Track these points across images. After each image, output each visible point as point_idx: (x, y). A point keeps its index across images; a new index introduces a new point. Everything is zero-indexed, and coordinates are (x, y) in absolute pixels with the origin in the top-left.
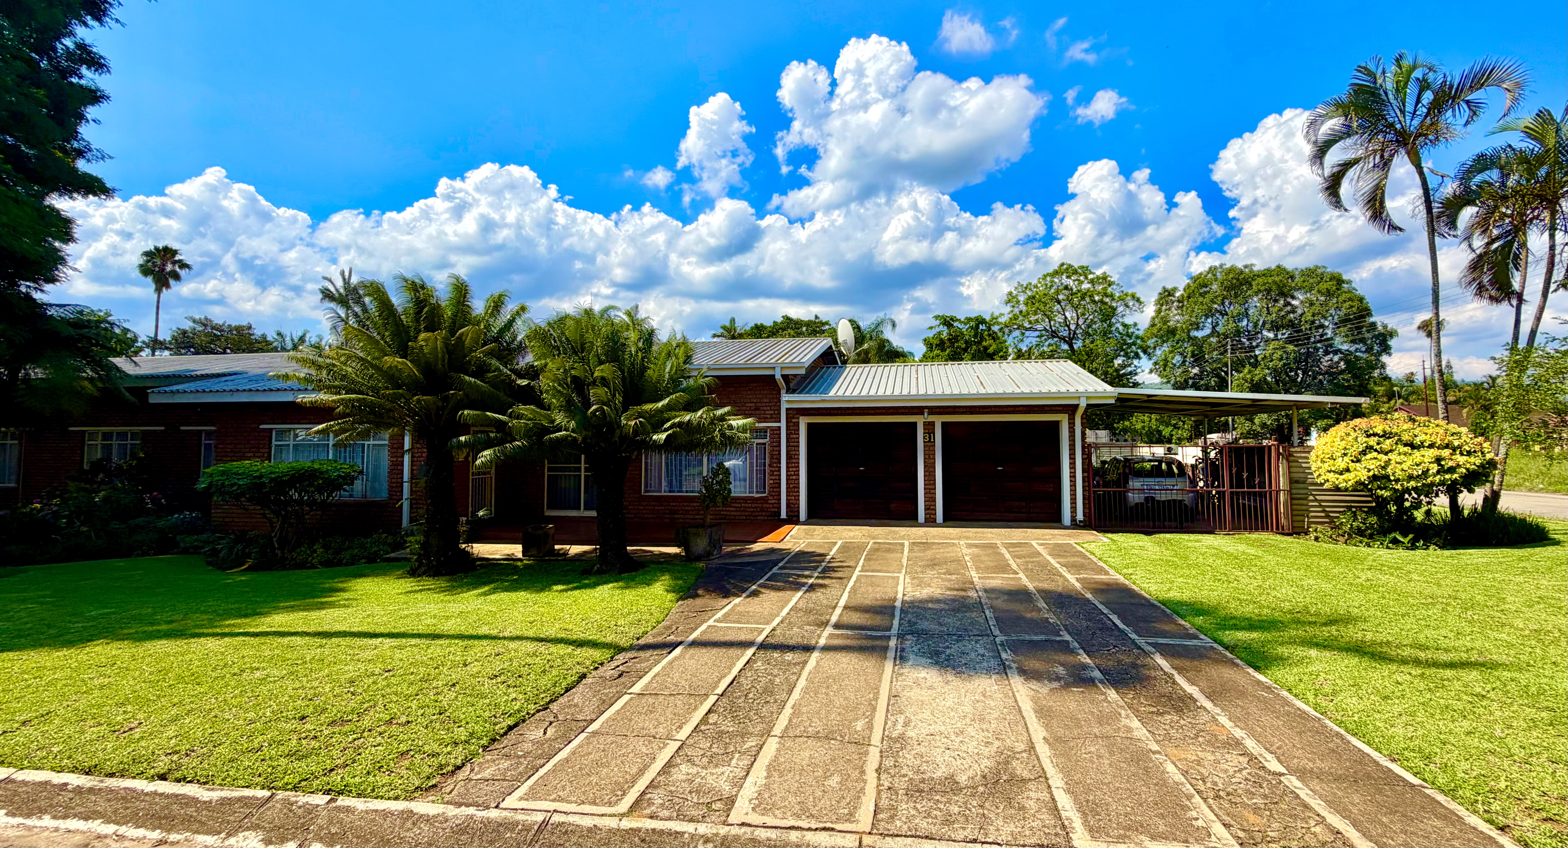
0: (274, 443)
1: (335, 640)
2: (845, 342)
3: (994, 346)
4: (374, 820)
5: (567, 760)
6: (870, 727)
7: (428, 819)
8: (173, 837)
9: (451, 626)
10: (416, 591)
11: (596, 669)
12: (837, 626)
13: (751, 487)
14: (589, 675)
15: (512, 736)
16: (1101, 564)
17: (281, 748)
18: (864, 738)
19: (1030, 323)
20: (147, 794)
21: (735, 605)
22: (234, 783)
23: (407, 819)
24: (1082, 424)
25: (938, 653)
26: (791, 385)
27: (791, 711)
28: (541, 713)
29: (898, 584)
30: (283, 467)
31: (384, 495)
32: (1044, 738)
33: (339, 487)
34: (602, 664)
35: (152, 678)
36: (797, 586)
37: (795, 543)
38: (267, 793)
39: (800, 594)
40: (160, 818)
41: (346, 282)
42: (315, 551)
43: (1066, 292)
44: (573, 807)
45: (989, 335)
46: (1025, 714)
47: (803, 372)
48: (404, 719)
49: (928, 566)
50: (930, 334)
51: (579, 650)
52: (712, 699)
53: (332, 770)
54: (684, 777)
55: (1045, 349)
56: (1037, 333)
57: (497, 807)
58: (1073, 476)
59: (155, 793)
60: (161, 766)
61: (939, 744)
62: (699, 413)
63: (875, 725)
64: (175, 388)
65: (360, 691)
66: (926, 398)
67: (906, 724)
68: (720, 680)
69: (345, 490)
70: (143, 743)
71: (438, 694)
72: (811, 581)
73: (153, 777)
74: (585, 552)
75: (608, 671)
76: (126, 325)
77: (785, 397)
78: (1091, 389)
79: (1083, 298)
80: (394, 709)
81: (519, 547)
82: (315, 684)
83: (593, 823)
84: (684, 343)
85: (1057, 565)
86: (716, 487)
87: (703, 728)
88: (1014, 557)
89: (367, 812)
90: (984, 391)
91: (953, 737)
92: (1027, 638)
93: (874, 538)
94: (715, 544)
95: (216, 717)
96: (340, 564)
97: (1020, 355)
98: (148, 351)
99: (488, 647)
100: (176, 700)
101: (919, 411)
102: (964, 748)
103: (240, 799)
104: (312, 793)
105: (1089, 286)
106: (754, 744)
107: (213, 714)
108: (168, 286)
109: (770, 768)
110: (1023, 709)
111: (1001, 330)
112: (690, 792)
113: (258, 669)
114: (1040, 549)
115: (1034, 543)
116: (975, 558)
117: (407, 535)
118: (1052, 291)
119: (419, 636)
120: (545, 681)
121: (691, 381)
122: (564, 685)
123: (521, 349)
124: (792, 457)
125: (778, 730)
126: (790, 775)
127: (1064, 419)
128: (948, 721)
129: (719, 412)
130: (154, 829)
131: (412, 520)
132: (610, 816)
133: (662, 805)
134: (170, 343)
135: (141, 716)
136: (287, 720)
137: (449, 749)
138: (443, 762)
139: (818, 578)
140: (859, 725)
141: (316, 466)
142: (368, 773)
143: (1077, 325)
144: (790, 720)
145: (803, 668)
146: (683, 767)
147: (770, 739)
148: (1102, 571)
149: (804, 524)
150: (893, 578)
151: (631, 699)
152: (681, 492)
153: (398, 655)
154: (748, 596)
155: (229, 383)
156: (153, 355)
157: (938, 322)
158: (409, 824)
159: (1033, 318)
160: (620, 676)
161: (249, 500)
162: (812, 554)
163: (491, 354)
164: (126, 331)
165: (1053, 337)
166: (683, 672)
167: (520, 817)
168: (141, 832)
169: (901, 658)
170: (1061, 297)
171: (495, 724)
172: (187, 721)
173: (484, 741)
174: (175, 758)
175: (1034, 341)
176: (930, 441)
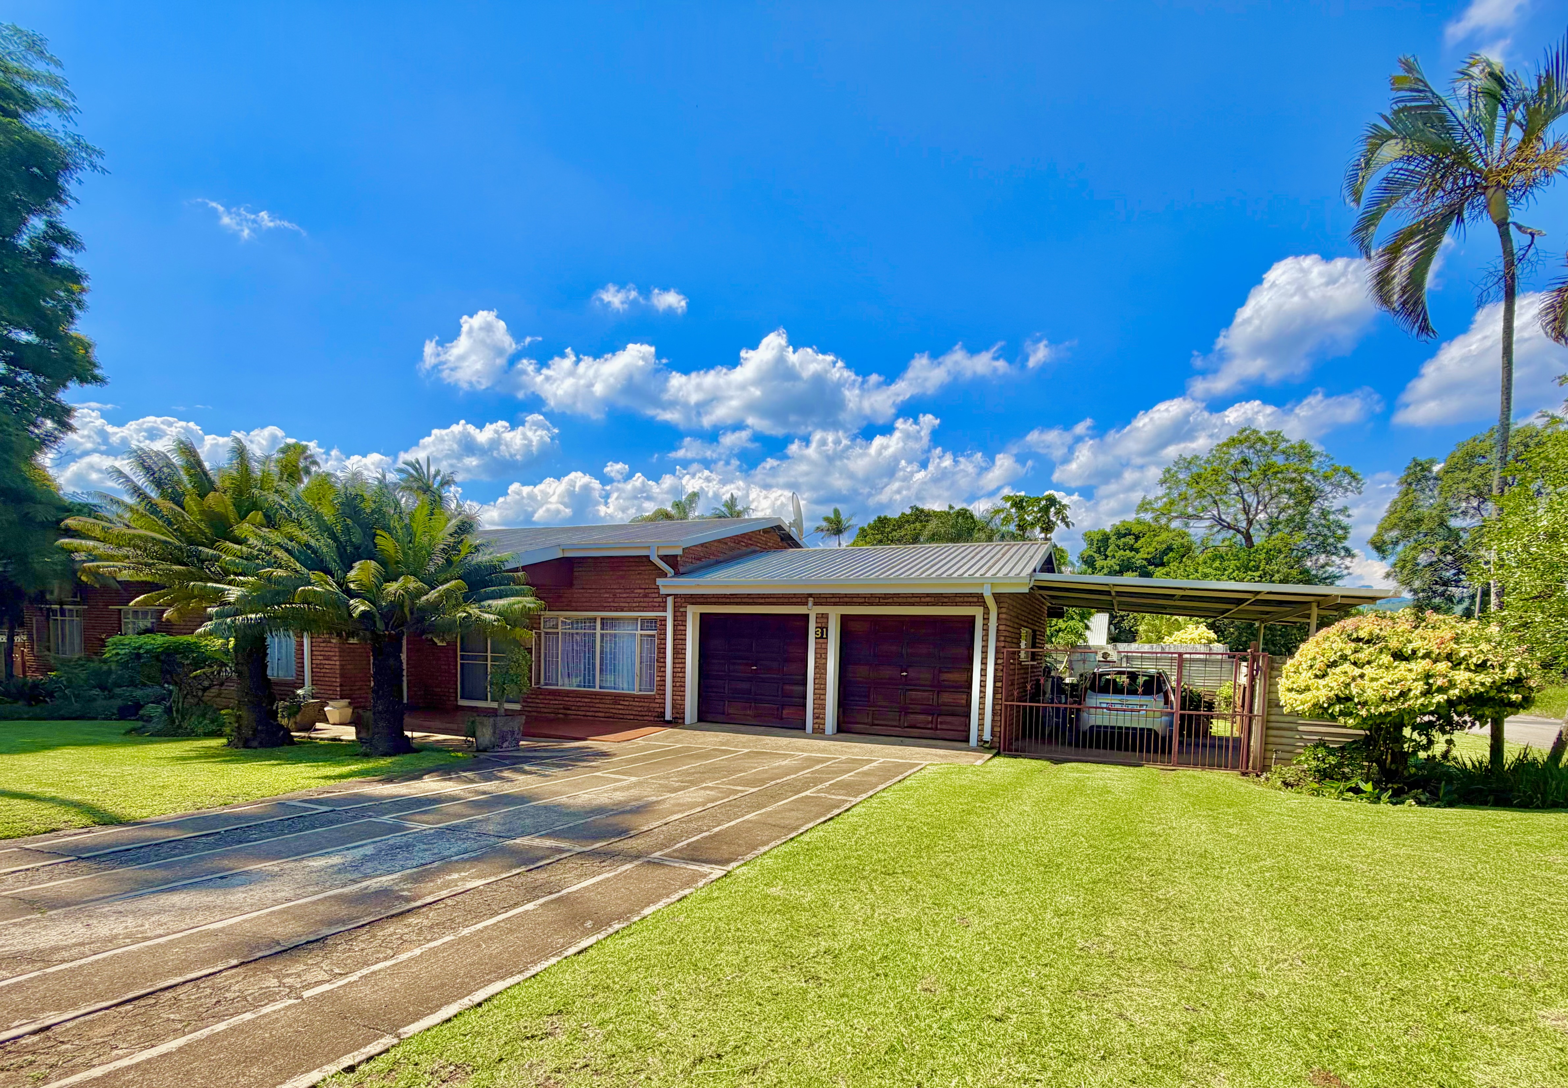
13: (641, 683)
16: (885, 785)
24: (999, 620)
47: (681, 552)
66: (807, 582)
77: (659, 582)
85: (830, 783)
94: (506, 736)
101: (801, 599)
114: (868, 767)
115: (882, 760)
124: (679, 652)
127: (978, 614)
149: (691, 727)
165: (1226, 528)
176: (822, 637)
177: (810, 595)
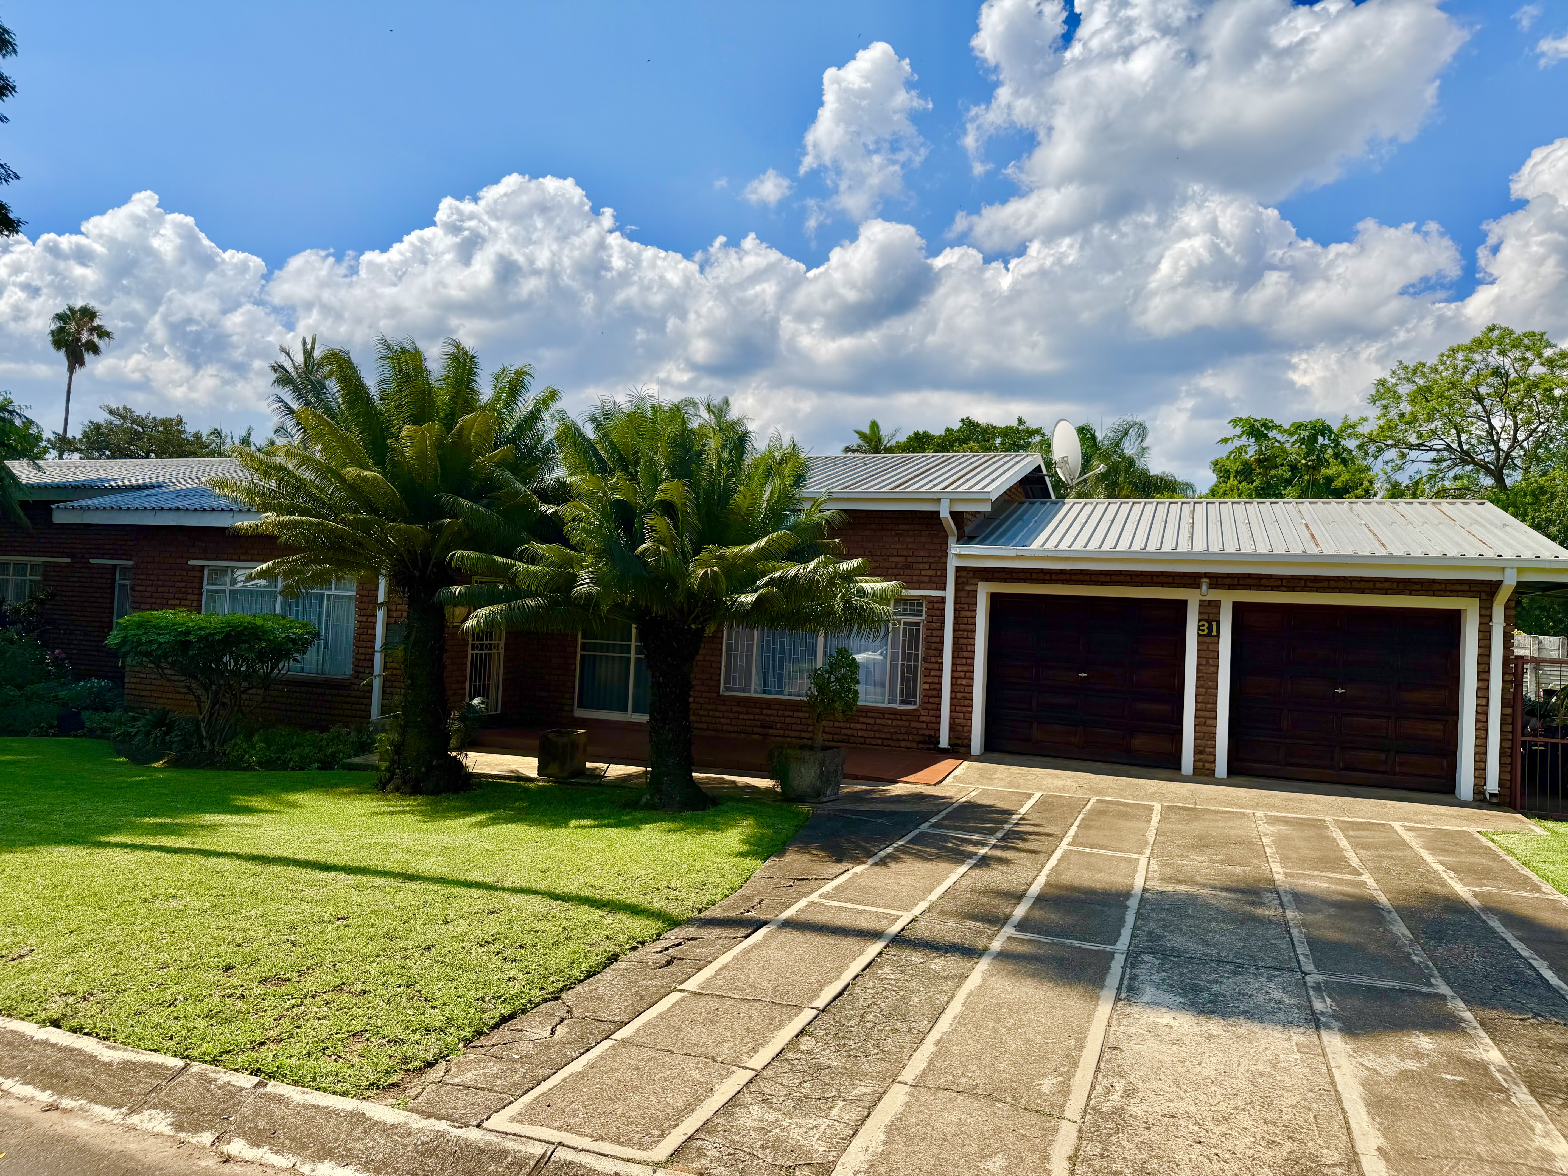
0: (206, 587)
1: (274, 869)
2: (1065, 460)
3: (1345, 477)
4: (312, 1119)
5: (582, 1075)
6: (1065, 1089)
7: (384, 1128)
8: (66, 1103)
9: (428, 866)
10: (384, 813)
11: (634, 949)
12: (1022, 926)
13: (892, 692)
14: (622, 956)
15: (505, 1032)
16: (1526, 871)
17: (200, 1006)
18: (1052, 1106)
19: (1420, 436)
20: (37, 1043)
21: (856, 874)
22: (139, 1044)
23: (357, 1124)
24: (1507, 618)
25: (1195, 989)
26: (967, 530)
27: (933, 1049)
28: (549, 1004)
29: (1135, 871)
30: (216, 621)
31: (347, 670)
32: (1379, 1149)
33: (288, 655)
34: (643, 943)
35: (47, 893)
36: (959, 857)
37: (961, 790)
38: (179, 1063)
39: (963, 869)
40: (52, 1076)
41: (308, 354)
42: (253, 747)
43: (1495, 381)
44: (585, 1143)
45: (1336, 456)
46: (1347, 1105)
47: (987, 508)
48: (358, 987)
49: (1193, 847)
50: (1222, 452)
51: (610, 917)
52: (808, 1014)
53: (262, 1044)
54: (755, 1124)
55: (1447, 484)
56: (1433, 455)
57: (479, 1126)
58: (1482, 713)
59: (46, 1043)
60: (55, 1008)
61: (1183, 1132)
62: (812, 565)
63: (1074, 1088)
64: (85, 503)
65: (303, 941)
66: (1206, 557)
67: (1128, 1094)
68: (821, 988)
69: (296, 660)
70: (34, 976)
71: (406, 958)
72: (983, 851)
73: (44, 1021)
74: (630, 776)
75: (650, 954)
76: (28, 414)
77: (955, 549)
78: (1527, 555)
79: (1529, 392)
80: (346, 970)
81: (534, 762)
82: (245, 924)
83: (615, 1169)
84: (793, 454)
85: (1438, 867)
86: (834, 686)
87: (790, 1055)
88: (1355, 846)
89: (305, 1107)
90: (1316, 551)
91: (1210, 1125)
92: (1366, 981)
93: (1098, 793)
94: (831, 778)
95: (120, 953)
96: (285, 766)
97: (1396, 492)
98: (54, 453)
99: (477, 899)
100: (73, 926)
101: (1191, 580)
102: (1229, 1144)
103: (147, 1066)
104: (236, 1070)
105: (1542, 370)
106: (868, 1090)
107: (118, 949)
108: (82, 363)
109: (890, 1130)
110: (1345, 1097)
111: (1360, 447)
112: (763, 1147)
113: (174, 897)
114: (1407, 836)
115: (1397, 826)
116: (1281, 842)
117: (377, 731)
118: (1467, 378)
119: (384, 874)
120: (558, 958)
121: (803, 517)
122: (585, 966)
123: (545, 458)
124: (963, 649)
125: (910, 1074)
126: (924, 1145)
127: (1470, 609)
128: (1203, 1098)
129: (843, 566)
130: (44, 1089)
131: (385, 709)
132: (640, 1163)
133: (719, 1159)
134: (81, 440)
135: (32, 941)
136: (208, 969)
137: (417, 1036)
138: (409, 1054)
139: (995, 847)
140: (1047, 1085)
141: (259, 622)
142: (309, 1054)
143: (1515, 439)
144: (931, 1063)
145: (959, 986)
146: (755, 1110)
147: (896, 1087)
148: (1526, 883)
149: (977, 759)
150: (1129, 861)
151: (683, 999)
152: (781, 693)
153: (355, 897)
154: (876, 864)
155: (152, 499)
156: (61, 458)
157: (1238, 431)
158: (358, 1132)
159: (1426, 428)
160: (669, 963)
161: (173, 665)
162: (989, 809)
163: (502, 463)
164: (29, 423)
165: (1465, 462)
166: (764, 968)
167: (510, 1144)
168: (28, 1090)
169: (1130, 989)
170: (1483, 390)
171: (484, 1012)
172: (86, 955)
173: (467, 1033)
174: (71, 1000)
175: (1426, 469)
176: (1209, 634)
177: (1206, 575)
